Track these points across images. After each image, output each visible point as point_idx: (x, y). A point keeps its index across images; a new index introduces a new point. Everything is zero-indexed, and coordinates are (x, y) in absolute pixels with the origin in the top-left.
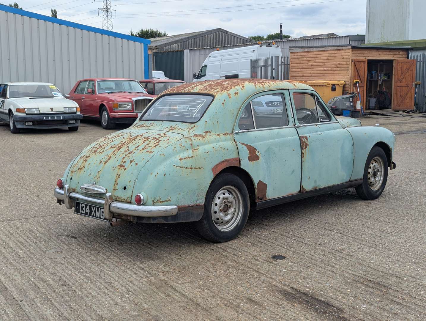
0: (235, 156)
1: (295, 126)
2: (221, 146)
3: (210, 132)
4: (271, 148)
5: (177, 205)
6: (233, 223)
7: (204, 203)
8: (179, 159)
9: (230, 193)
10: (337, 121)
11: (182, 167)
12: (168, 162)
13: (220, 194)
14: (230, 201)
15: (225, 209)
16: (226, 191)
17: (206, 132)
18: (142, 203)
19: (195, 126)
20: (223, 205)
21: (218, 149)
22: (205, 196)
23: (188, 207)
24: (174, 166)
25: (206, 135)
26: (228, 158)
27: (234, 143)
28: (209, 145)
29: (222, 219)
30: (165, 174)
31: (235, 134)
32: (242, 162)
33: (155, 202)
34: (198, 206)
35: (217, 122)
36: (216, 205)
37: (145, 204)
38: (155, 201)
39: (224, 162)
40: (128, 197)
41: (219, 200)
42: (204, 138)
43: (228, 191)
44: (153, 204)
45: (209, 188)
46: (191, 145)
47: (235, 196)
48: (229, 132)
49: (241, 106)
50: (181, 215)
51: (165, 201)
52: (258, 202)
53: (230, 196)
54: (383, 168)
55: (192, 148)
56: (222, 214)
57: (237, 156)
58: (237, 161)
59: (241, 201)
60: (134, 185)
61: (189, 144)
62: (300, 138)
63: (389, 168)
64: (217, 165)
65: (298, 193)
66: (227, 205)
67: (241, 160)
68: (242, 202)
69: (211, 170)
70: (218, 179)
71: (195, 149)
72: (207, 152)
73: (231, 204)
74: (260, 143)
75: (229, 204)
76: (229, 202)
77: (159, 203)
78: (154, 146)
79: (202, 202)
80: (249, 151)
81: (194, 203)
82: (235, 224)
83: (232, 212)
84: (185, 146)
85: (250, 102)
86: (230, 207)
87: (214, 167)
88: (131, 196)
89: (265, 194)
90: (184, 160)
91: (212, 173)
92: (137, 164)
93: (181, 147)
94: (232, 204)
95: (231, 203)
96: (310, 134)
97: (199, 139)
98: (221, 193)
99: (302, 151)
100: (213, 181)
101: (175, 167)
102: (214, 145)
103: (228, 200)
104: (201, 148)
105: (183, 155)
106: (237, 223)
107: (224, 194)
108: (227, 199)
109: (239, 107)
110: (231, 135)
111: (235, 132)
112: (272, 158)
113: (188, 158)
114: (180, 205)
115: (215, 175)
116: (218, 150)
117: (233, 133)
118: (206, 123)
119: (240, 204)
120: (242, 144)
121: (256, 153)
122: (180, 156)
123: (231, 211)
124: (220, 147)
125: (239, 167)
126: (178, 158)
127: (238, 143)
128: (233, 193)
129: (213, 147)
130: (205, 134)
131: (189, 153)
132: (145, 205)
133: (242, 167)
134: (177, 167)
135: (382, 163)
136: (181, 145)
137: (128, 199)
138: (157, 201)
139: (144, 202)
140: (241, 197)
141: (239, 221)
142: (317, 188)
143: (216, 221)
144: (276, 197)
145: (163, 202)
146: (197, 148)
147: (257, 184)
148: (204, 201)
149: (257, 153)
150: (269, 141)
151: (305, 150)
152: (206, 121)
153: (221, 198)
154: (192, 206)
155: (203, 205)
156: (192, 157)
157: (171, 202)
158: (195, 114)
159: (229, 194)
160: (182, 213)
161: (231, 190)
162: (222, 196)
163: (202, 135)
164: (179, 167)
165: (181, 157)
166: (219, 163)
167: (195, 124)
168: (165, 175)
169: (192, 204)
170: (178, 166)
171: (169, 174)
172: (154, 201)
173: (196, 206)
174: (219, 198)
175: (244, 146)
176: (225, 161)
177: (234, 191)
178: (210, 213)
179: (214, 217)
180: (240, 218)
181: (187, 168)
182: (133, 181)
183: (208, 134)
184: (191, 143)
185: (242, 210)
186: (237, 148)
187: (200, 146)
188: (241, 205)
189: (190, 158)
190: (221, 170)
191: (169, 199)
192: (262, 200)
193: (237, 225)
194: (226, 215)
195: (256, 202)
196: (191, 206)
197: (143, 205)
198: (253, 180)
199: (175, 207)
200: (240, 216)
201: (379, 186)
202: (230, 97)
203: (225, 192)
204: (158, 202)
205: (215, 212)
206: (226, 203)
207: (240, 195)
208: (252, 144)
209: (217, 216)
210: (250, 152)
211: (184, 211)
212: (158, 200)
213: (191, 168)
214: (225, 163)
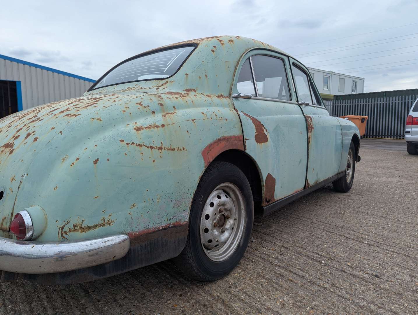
0: (237, 132)
1: (298, 103)
2: (215, 113)
3: (195, 91)
4: (280, 127)
5: (129, 231)
6: (232, 243)
7: (187, 220)
8: (135, 129)
9: (227, 195)
10: (325, 107)
11: (140, 145)
12: (109, 133)
13: (213, 198)
14: (229, 208)
15: (221, 223)
16: (221, 191)
17: (188, 90)
18: (28, 235)
19: (167, 82)
20: (218, 216)
21: (211, 116)
22: (190, 206)
23: (154, 232)
24: (122, 141)
25: (188, 94)
26: (228, 134)
27: (234, 111)
28: (195, 109)
29: (217, 241)
30: (97, 160)
31: (234, 99)
32: (247, 143)
33: (68, 230)
34: (176, 226)
35: (206, 76)
36: (207, 217)
37: (38, 237)
38: (66, 229)
39: (222, 142)
40: (5, 218)
41: (212, 208)
42: (185, 98)
43: (224, 191)
44: (62, 236)
45: (197, 188)
46: (161, 105)
47: (234, 199)
48: (226, 94)
49: (240, 59)
50: (140, 253)
51: (96, 226)
52: (265, 207)
53: (228, 200)
54: (353, 160)
55: (164, 111)
56: (216, 232)
57: (240, 133)
58: (240, 140)
59: (243, 207)
60: (19, 187)
61: (157, 103)
62: (306, 118)
63: (356, 162)
64: (210, 145)
65: (303, 190)
66: (223, 215)
67: (246, 139)
68: (245, 208)
69: (201, 154)
70: (211, 172)
71: (168, 113)
72: (193, 120)
73: (228, 212)
74: (267, 117)
75: (226, 214)
76: (226, 210)
77: (79, 234)
78: (85, 107)
79: (185, 217)
80: (255, 126)
81: (169, 222)
82: (235, 244)
83: (231, 226)
84: (148, 106)
85: (249, 58)
86: (228, 218)
87: (206, 149)
88: (10, 215)
89: (274, 193)
90: (145, 130)
91: (203, 159)
92: (36, 139)
93: (140, 107)
94: (230, 212)
95: (230, 210)
96: (313, 116)
97: (177, 98)
98: (215, 196)
99: (309, 135)
100: (203, 175)
101: (124, 144)
102: (204, 109)
103: (226, 207)
104: (180, 112)
105: (141, 122)
106: (238, 242)
107: (219, 197)
108: (223, 205)
109: (236, 60)
110: (228, 98)
111: (233, 95)
112: (281, 141)
113: (154, 128)
114: (136, 230)
115: (207, 164)
116: (211, 118)
117: (231, 97)
118: (187, 77)
119: (241, 211)
120: (245, 114)
121: (263, 131)
122: (136, 123)
123: (229, 224)
124: (213, 115)
125: (243, 151)
126: (132, 126)
127: (240, 113)
128: (232, 194)
129: (203, 113)
130: (185, 92)
131: (158, 119)
132: (40, 239)
133: (247, 151)
134: (128, 144)
135: (352, 156)
136: (141, 105)
137: (4, 224)
138: (72, 228)
139: (36, 234)
140: (243, 199)
141: (241, 239)
142: (318, 182)
143: (207, 244)
144: (284, 197)
145: (89, 228)
146: (173, 112)
147: (266, 179)
148: (188, 215)
149: (265, 132)
150: (277, 116)
151: (311, 133)
152: (187, 74)
153: (215, 205)
154: (163, 229)
155: (187, 223)
156: (163, 126)
157: (113, 228)
158: (167, 68)
159: (227, 197)
160: (141, 246)
161: (228, 190)
162: (216, 201)
163: (181, 93)
164: (133, 143)
165: (138, 125)
166: (214, 143)
167: (168, 79)
168: (96, 162)
169: (164, 224)
170: (131, 143)
171: (108, 160)
172: (62, 228)
173: (172, 227)
174: (212, 205)
175: (248, 117)
176: (223, 139)
177: (233, 191)
178: (198, 235)
179: (204, 238)
180: (242, 234)
181: (152, 147)
182: (18, 178)
183: (192, 93)
184: (160, 102)
185: (245, 221)
186: (240, 119)
187: (178, 109)
188: (243, 213)
189: (158, 127)
190: (217, 155)
191: (106, 221)
192: (270, 203)
193: (239, 246)
194: (223, 232)
195: (263, 207)
196: (161, 228)
197: (33, 240)
198: (261, 172)
199: (123, 237)
200: (241, 230)
201: (350, 178)
202: (223, 44)
203: (220, 193)
204: (75, 230)
205: (206, 231)
206: (222, 212)
207: (242, 197)
208: (258, 117)
209: (208, 236)
210: (257, 128)
211: (146, 243)
212: (75, 226)
213: (161, 148)
214: (224, 143)
